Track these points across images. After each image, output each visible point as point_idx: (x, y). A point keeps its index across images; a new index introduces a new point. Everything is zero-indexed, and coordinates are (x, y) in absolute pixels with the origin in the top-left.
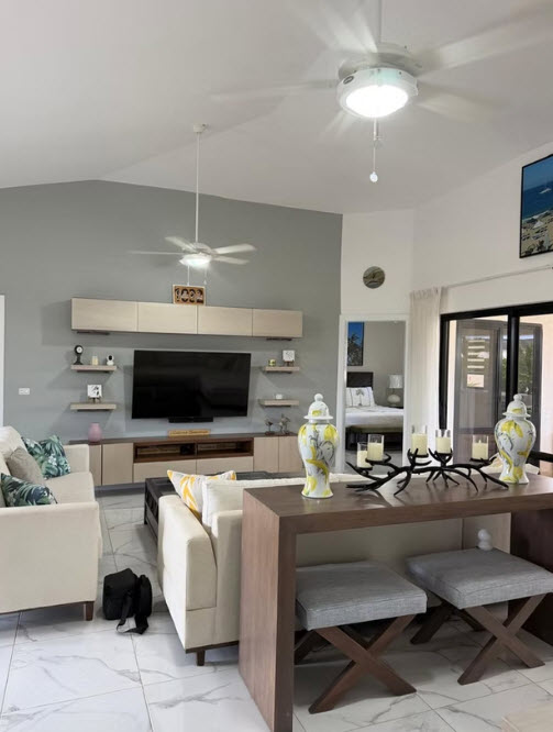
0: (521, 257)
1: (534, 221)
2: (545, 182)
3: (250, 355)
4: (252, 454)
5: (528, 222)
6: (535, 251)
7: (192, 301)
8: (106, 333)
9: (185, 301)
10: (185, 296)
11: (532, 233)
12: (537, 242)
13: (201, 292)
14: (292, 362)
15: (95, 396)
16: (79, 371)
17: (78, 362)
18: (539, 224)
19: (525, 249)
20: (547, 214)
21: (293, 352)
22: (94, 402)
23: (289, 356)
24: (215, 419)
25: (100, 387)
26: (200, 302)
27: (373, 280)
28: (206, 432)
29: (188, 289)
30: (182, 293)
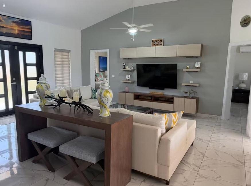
3: (177, 64)
4: (173, 103)
7: (158, 45)
8: (131, 59)
9: (155, 45)
10: (156, 43)
13: (161, 41)
14: (199, 67)
15: (128, 78)
16: (124, 71)
17: (124, 68)
21: (200, 62)
23: (198, 64)
24: (165, 89)
25: (129, 75)
26: (161, 45)
27: (245, 23)
28: (162, 93)
29: (157, 41)
30: (155, 42)
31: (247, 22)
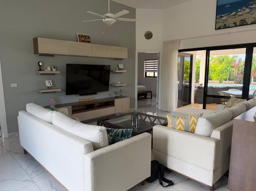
0: (216, 29)
1: (223, 17)
2: (228, 3)
3: (110, 66)
4: (114, 106)
5: (220, 17)
6: (222, 28)
7: (86, 42)
9: (83, 41)
11: (221, 21)
12: (223, 24)
14: (122, 69)
15: (49, 86)
16: (41, 74)
17: (40, 70)
18: (224, 18)
19: (217, 27)
20: (228, 15)
21: (122, 64)
22: (49, 89)
23: (121, 66)
24: (97, 93)
25: (51, 81)
26: (89, 42)
27: (148, 36)
28: (94, 99)
29: (84, 36)
30: (82, 37)
31: (150, 36)
